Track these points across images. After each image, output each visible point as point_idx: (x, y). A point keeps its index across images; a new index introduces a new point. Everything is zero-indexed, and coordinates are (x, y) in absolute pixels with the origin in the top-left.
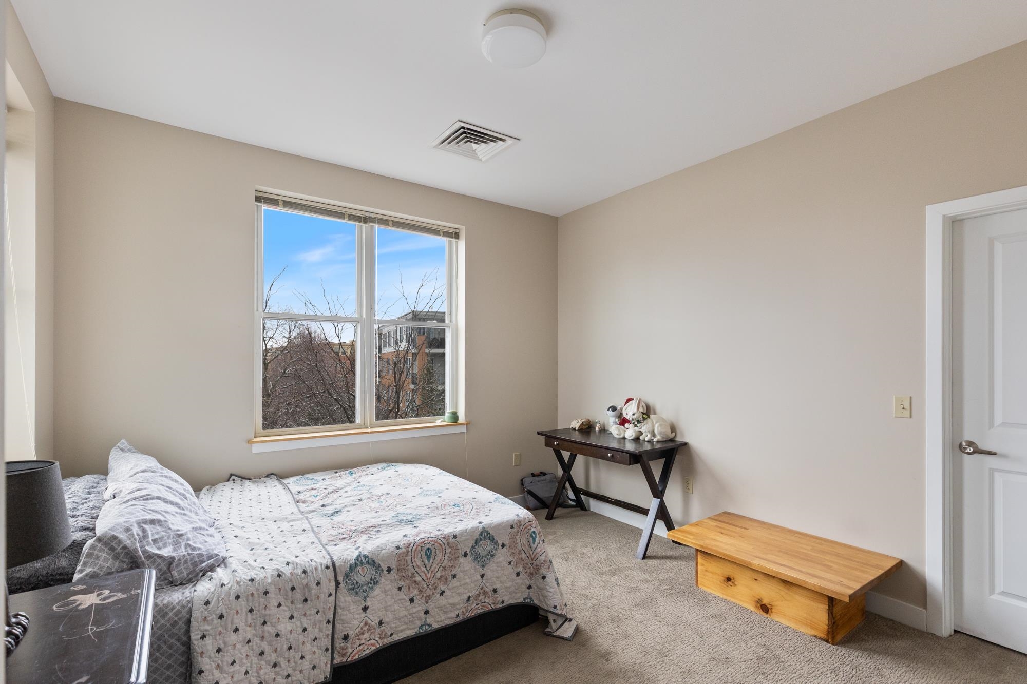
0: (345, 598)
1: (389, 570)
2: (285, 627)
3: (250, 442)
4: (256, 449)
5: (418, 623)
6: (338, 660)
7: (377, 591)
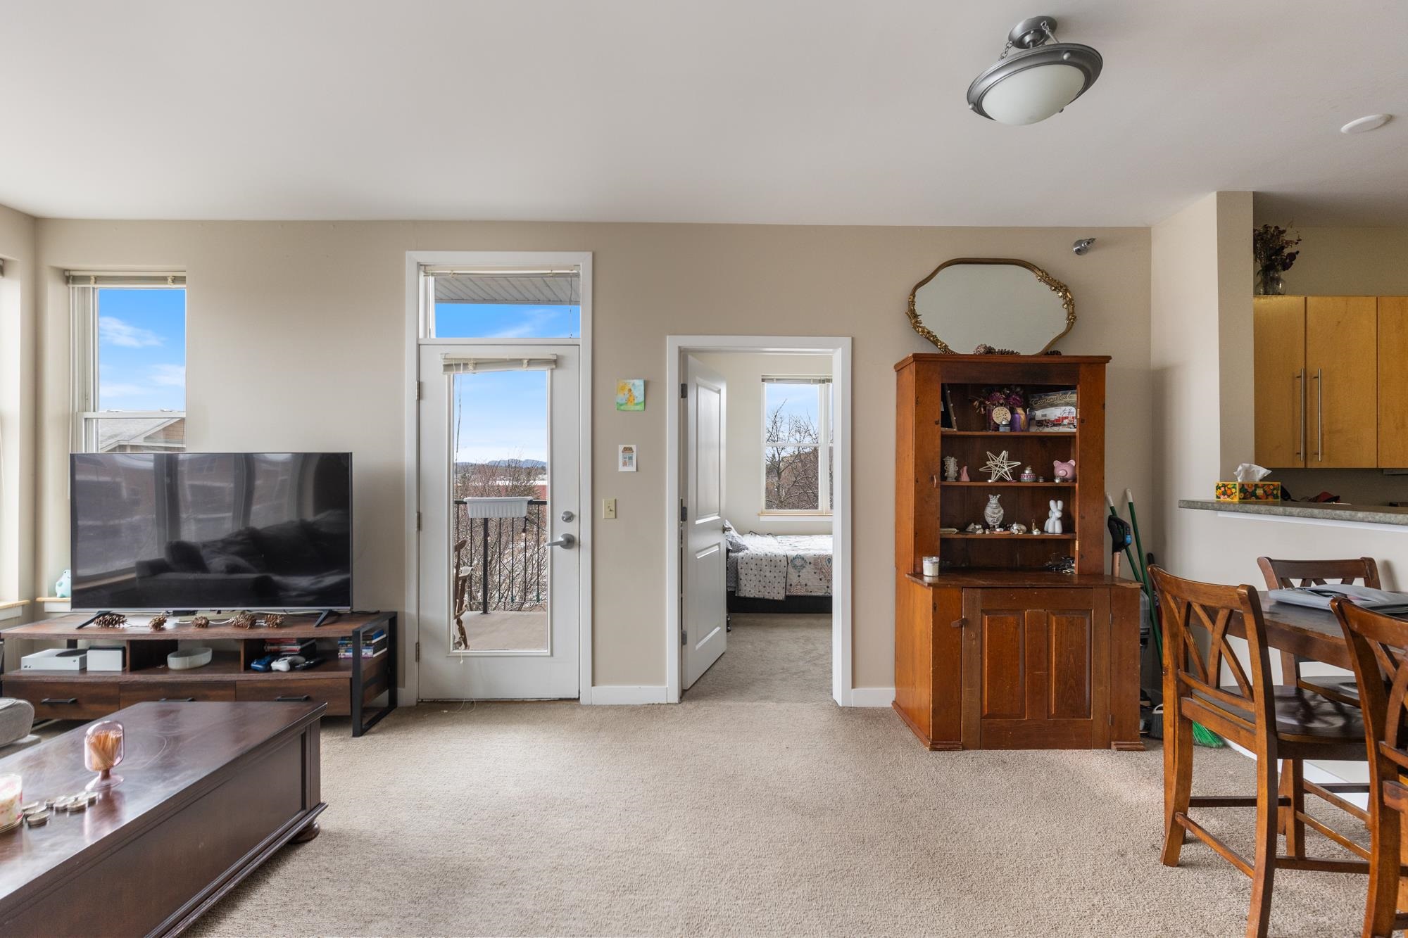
0: (791, 570)
1: (810, 563)
2: (768, 574)
3: (759, 515)
4: (763, 519)
5: (824, 591)
6: (787, 594)
7: (804, 570)
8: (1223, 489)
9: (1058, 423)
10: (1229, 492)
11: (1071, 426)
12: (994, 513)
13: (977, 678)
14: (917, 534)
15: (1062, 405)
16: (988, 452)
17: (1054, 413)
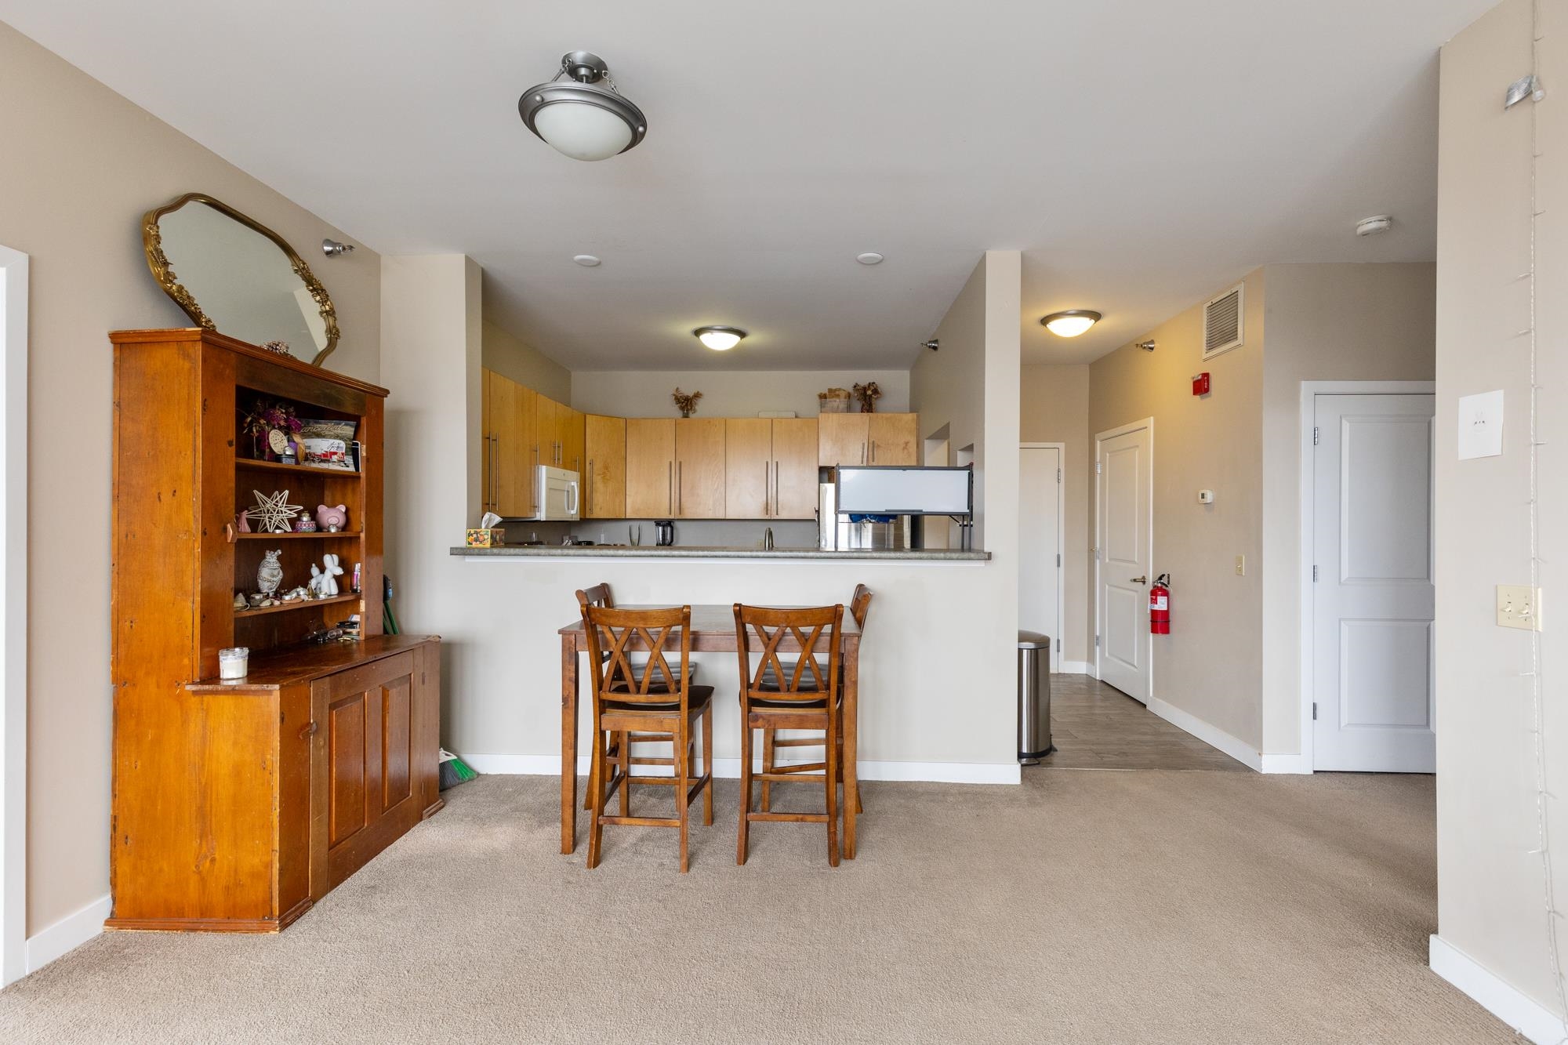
8: (475, 536)
9: (326, 457)
10: (481, 538)
11: (342, 464)
12: (273, 576)
13: (325, 798)
14: (204, 617)
15: (331, 437)
16: (255, 491)
17: (320, 446)
